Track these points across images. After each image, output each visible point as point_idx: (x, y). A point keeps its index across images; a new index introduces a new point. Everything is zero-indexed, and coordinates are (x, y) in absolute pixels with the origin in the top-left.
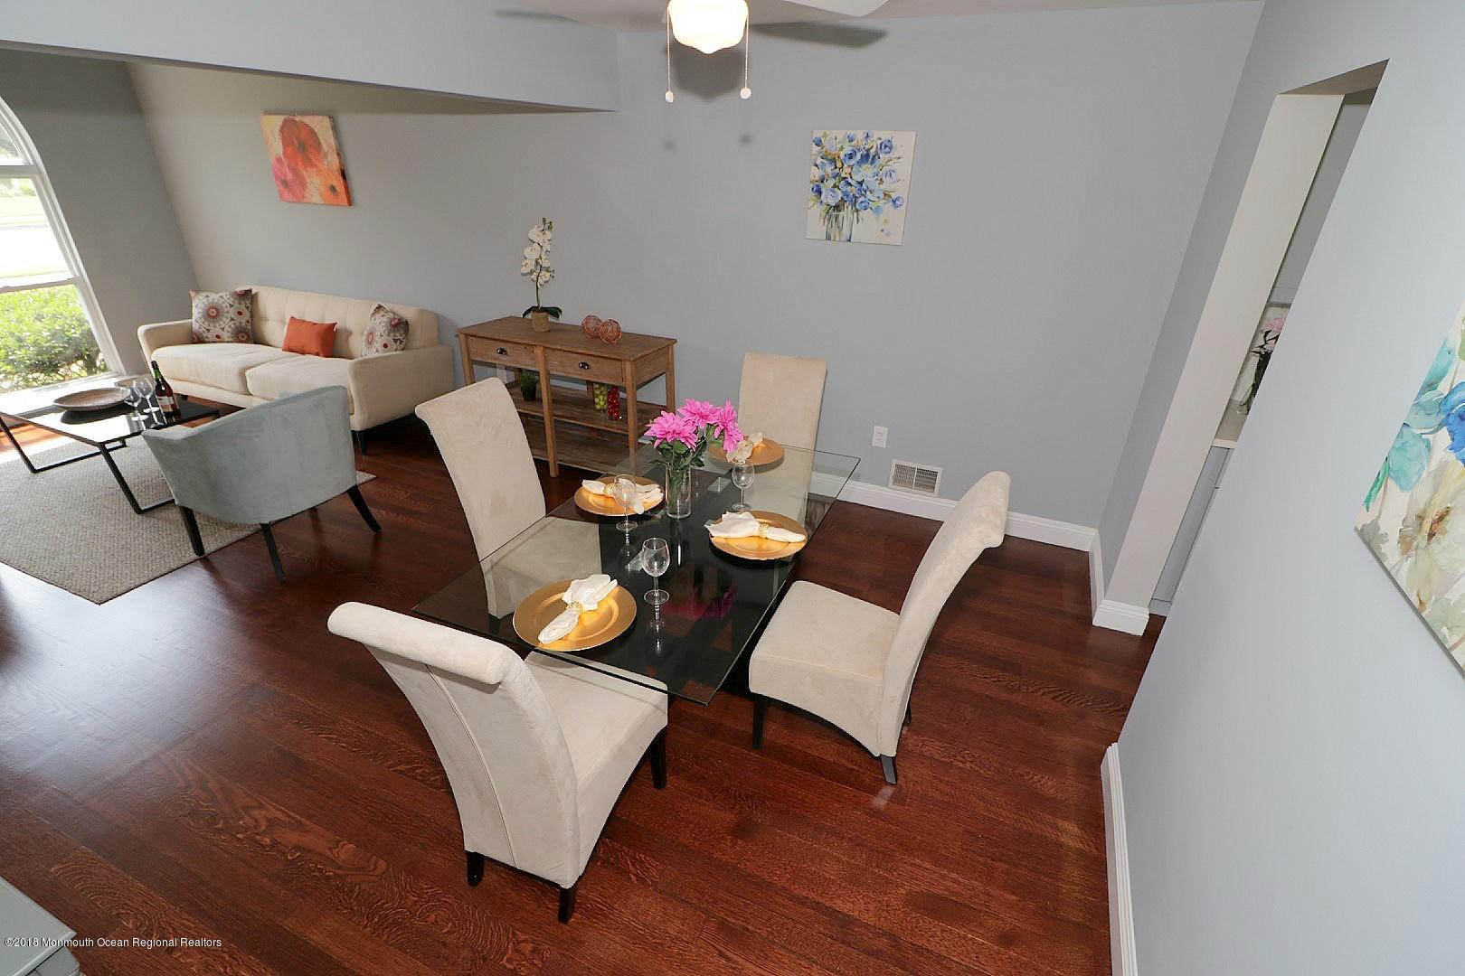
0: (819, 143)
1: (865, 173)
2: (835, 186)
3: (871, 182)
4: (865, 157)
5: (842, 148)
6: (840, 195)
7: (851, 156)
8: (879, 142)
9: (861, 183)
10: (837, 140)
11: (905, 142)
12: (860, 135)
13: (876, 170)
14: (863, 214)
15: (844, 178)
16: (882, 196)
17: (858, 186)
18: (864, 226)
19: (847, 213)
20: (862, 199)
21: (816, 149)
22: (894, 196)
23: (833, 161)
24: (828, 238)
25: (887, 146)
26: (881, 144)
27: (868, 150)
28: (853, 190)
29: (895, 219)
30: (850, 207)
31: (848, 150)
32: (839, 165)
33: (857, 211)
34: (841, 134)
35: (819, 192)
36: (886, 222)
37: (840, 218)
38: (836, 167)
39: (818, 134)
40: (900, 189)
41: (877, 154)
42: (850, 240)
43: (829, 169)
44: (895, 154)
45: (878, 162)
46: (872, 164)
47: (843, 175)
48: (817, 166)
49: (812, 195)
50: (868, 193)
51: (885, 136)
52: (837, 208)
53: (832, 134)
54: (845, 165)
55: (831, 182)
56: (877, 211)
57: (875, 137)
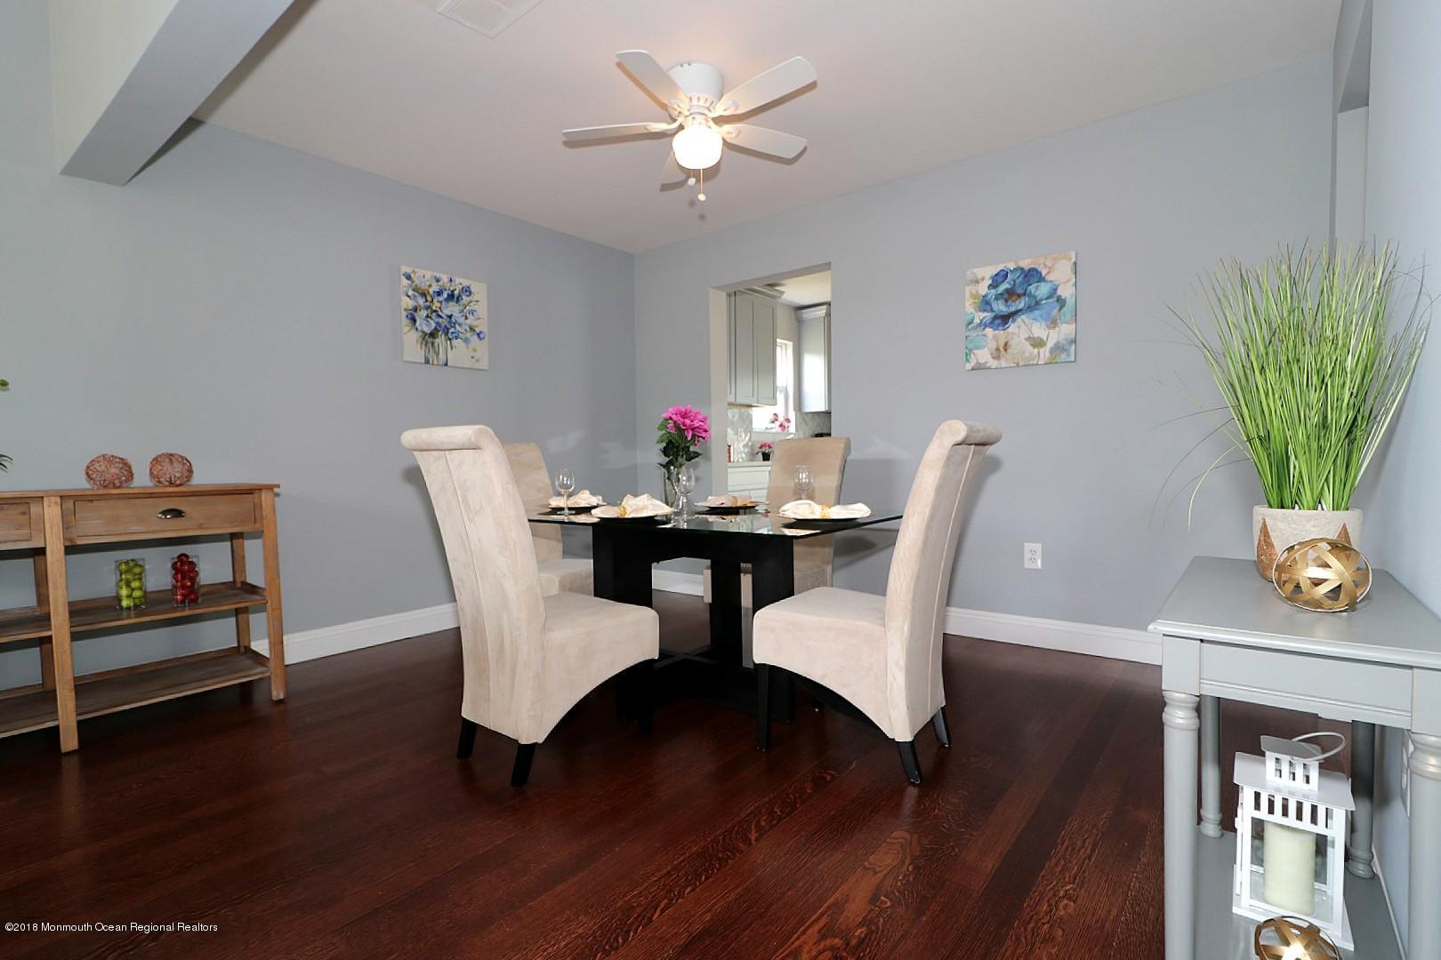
0: (408, 277)
1: (451, 309)
2: (427, 316)
3: (457, 316)
4: (451, 297)
5: (430, 286)
6: (434, 325)
7: (439, 293)
8: (461, 287)
9: (450, 317)
10: (424, 277)
11: (479, 289)
12: (445, 278)
13: (461, 308)
14: (455, 342)
15: (435, 311)
16: (468, 329)
17: (448, 320)
18: (458, 353)
19: (440, 340)
20: (453, 330)
21: (405, 282)
22: (478, 330)
23: (424, 295)
24: (427, 362)
25: (467, 291)
26: (463, 288)
27: (453, 291)
28: (444, 322)
29: (482, 348)
30: (443, 336)
31: (435, 288)
32: (429, 299)
33: (450, 339)
34: (428, 274)
35: (414, 320)
36: (475, 350)
37: (436, 345)
38: (427, 301)
39: (408, 270)
40: (482, 326)
41: (459, 296)
42: (446, 365)
43: (421, 301)
44: (474, 298)
45: (461, 302)
46: (458, 301)
47: (434, 308)
48: (408, 296)
49: (405, 321)
50: (457, 326)
51: (466, 283)
52: (433, 335)
53: (420, 272)
54: (435, 301)
55: (424, 313)
56: (466, 341)
57: (457, 282)
